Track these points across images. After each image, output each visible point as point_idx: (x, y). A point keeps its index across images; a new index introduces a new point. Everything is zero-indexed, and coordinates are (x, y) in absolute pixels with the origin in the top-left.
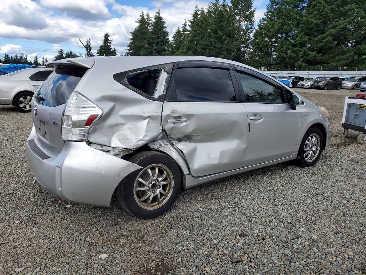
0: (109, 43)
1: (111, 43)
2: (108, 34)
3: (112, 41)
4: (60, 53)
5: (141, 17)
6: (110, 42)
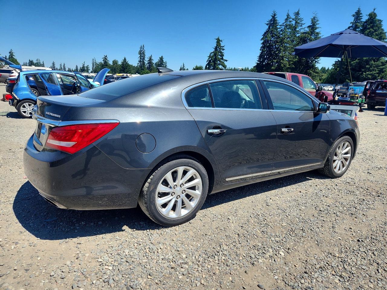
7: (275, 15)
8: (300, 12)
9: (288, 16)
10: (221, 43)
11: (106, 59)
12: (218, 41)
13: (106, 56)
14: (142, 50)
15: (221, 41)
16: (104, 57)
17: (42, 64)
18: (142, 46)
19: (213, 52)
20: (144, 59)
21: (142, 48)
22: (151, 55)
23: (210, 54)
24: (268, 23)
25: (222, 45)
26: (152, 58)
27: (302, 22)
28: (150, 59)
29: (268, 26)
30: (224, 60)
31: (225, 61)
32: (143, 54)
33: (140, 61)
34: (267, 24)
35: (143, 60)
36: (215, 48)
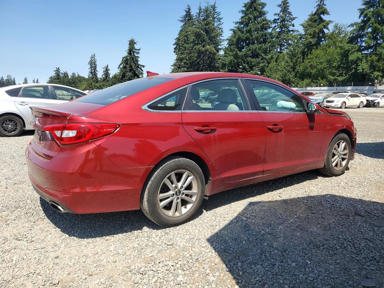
0: (136, 52)
1: (138, 53)
2: (134, 40)
3: (140, 50)
4: (56, 73)
5: (186, 13)
6: (138, 51)
7: (189, 9)
8: (216, 6)
9: (200, 9)
10: (135, 45)
11: (58, 71)
12: (130, 42)
13: (59, 68)
14: (93, 59)
15: (135, 43)
16: (56, 69)
17: (13, 80)
18: (93, 55)
19: (126, 57)
20: (95, 69)
21: (93, 57)
22: (107, 65)
23: (123, 59)
24: (182, 19)
25: (135, 48)
26: (108, 68)
27: (219, 17)
28: (107, 71)
29: (183, 23)
30: (140, 65)
31: (142, 67)
32: (94, 64)
33: (91, 73)
34: (182, 21)
35: (94, 71)
36: (128, 51)
